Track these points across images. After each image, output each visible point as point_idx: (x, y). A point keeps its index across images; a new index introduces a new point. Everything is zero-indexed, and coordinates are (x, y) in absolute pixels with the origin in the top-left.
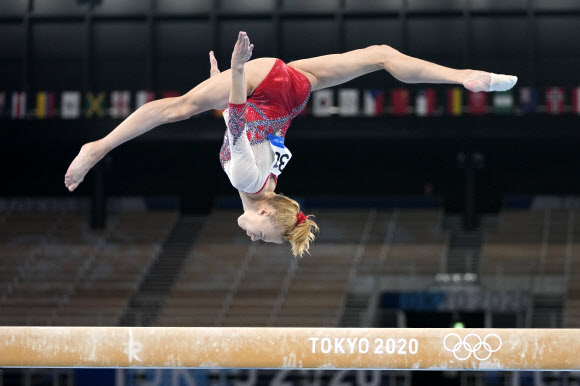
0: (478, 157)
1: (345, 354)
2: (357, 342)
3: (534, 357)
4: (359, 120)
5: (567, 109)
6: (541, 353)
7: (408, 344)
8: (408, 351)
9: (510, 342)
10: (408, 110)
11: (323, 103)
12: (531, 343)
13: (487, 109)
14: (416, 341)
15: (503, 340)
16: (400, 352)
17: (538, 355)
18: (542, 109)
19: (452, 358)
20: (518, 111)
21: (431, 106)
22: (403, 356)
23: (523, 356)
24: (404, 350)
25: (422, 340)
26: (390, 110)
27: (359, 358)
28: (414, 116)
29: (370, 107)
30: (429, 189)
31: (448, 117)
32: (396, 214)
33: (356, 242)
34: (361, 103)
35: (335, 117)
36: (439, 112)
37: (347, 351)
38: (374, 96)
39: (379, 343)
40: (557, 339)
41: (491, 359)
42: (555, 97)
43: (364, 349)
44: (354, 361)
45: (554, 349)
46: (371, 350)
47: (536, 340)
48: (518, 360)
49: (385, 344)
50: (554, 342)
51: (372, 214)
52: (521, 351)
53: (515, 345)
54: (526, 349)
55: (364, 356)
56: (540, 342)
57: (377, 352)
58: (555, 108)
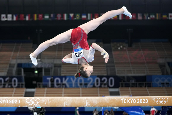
0: (41, 30)
1: (2, 104)
2: (5, 101)
3: (48, 104)
4: (12, 22)
5: (62, 19)
6: (50, 103)
7: (17, 101)
8: (17, 103)
9: (42, 100)
10: (24, 19)
11: (3, 17)
12: (47, 101)
13: (43, 19)
14: (19, 100)
15: (41, 100)
16: (15, 103)
17: (49, 103)
18: (56, 19)
19: (28, 104)
20: (50, 20)
21: (29, 18)
22: (16, 104)
23: (45, 104)
24: (17, 102)
25: (21, 100)
26: (19, 19)
27: (6, 104)
28: (25, 20)
29: (15, 19)
30: (29, 38)
31: (33, 21)
32: (21, 44)
33: (12, 51)
34: (13, 18)
35: (6, 21)
36: (31, 20)
37: (3, 103)
38: (16, 16)
39: (10, 101)
40: (54, 100)
41: (38, 105)
42: (59, 16)
43: (7, 102)
44: (4, 105)
45: (53, 102)
46: (8, 102)
47: (49, 100)
48: (44, 105)
49: (12, 101)
50: (53, 100)
51: (16, 44)
52: (45, 102)
53: (43, 101)
54: (46, 102)
55: (7, 104)
56: (49, 101)
57: (10, 103)
58: (59, 19)
